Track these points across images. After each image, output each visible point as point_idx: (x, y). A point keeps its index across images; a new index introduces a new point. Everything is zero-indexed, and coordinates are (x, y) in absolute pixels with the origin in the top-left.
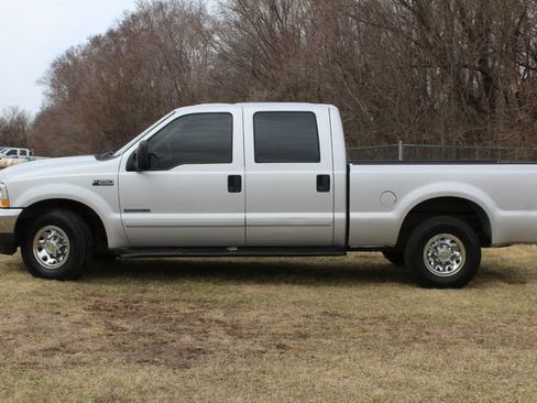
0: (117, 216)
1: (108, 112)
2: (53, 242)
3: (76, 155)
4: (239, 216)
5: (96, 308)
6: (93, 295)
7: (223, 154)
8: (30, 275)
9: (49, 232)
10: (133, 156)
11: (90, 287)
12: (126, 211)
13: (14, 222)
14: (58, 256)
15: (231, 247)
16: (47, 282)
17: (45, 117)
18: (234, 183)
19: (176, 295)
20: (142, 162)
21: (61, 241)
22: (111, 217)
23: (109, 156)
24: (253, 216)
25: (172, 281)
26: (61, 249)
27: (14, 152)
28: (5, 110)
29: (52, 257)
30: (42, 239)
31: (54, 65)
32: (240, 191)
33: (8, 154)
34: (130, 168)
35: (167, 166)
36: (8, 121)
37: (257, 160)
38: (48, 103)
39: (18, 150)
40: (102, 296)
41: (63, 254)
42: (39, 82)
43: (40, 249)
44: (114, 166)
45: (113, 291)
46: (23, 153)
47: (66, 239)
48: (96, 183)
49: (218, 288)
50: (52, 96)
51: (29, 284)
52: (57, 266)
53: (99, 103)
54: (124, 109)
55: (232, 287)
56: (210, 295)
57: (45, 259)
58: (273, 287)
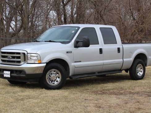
12: (75, 62)
15: (96, 72)
32: (102, 53)
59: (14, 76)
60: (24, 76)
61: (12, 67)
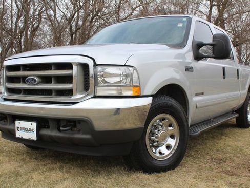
32: (225, 78)
59: (51, 137)
60: (88, 136)
61: (42, 109)
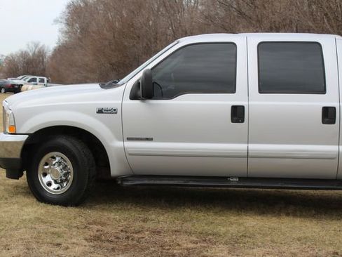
0: (119, 144)
1: (113, 47)
2: (58, 168)
3: (86, 82)
4: (241, 147)
5: (97, 238)
6: (94, 223)
7: (227, 84)
8: (35, 200)
9: (54, 158)
10: (138, 85)
11: (92, 214)
12: (129, 139)
13: (20, 147)
14: (62, 181)
15: (233, 177)
16: (50, 207)
17: (61, 50)
18: (238, 114)
19: (177, 225)
20: (146, 91)
21: (65, 167)
22: (115, 145)
23: (113, 84)
24: (255, 147)
25: (172, 209)
26: (66, 175)
27: (34, 80)
28: (28, 45)
29: (56, 182)
30: (46, 164)
31: (69, 7)
32: (243, 121)
33: (29, 82)
34: (134, 97)
35: (171, 95)
36: (31, 54)
37: (261, 91)
38: (64, 39)
39: (38, 78)
40: (103, 224)
41: (67, 180)
42: (56, 21)
43: (45, 175)
44: (119, 95)
45: (115, 219)
46: (42, 81)
47: (70, 166)
48: (100, 111)
49: (219, 219)
50: (66, 33)
51: (33, 209)
52: (61, 191)
53: (106, 39)
54: (126, 43)
55: (233, 218)
56: (211, 227)
57: (49, 184)
58: (275, 219)
